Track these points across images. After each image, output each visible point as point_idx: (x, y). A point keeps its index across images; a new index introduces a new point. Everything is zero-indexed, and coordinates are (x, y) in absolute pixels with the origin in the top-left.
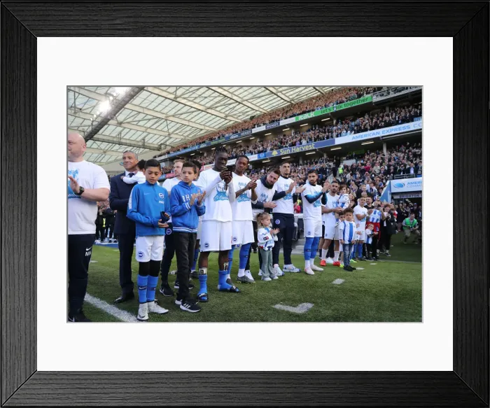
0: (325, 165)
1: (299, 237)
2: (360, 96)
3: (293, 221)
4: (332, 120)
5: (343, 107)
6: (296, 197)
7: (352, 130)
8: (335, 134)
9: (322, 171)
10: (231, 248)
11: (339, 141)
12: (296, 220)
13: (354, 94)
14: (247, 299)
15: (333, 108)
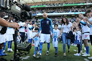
0: (34, 20)
1: (26, 38)
2: (43, 5)
3: (25, 34)
4: (36, 9)
5: (39, 7)
6: (25, 28)
7: (41, 12)
8: (37, 13)
9: (33, 21)
10: (5, 42)
11: (38, 15)
12: (26, 34)
13: (41, 4)
14: (10, 57)
15: (37, 6)
